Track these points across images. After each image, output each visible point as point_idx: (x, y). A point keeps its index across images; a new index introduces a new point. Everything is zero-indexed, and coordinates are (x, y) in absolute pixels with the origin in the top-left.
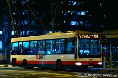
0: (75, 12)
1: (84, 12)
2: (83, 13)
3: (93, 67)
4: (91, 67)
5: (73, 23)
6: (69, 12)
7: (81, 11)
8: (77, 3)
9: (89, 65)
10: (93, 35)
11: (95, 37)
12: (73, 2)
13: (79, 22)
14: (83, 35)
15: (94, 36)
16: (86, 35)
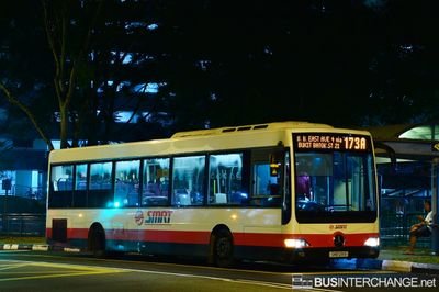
0: (128, 83)
1: (156, 85)
2: (152, 88)
3: (347, 254)
4: (339, 254)
5: (124, 117)
6: (110, 83)
7: (147, 82)
8: (134, 59)
9: (333, 250)
10: (346, 139)
11: (355, 144)
12: (122, 55)
13: (140, 114)
14: (313, 138)
15: (349, 142)
16: (323, 139)
